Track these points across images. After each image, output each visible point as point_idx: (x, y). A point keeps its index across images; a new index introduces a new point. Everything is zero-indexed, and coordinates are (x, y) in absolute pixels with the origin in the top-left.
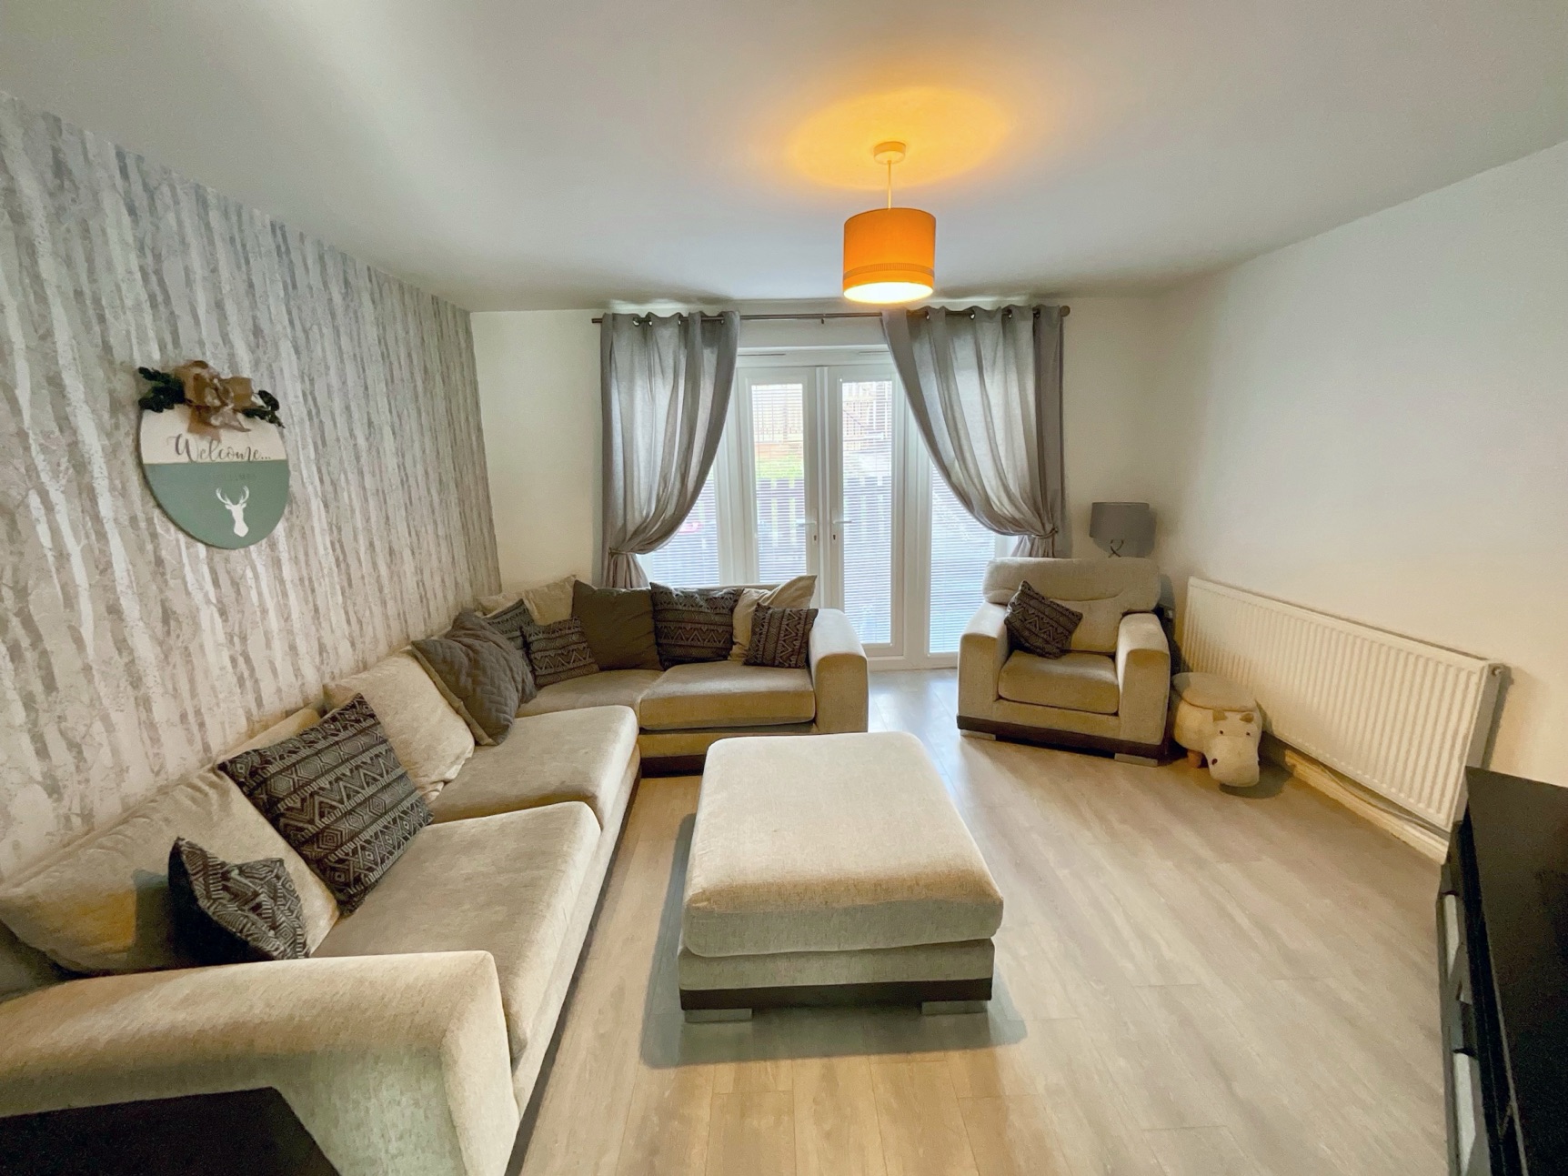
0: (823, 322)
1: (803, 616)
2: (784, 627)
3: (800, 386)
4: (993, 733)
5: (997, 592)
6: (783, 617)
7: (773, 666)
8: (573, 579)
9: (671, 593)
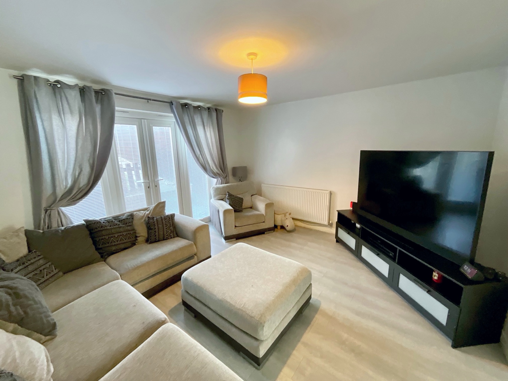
0: (148, 102)
1: (170, 217)
2: (164, 223)
3: (135, 126)
4: (234, 238)
5: (219, 196)
6: (162, 220)
7: (164, 240)
8: (23, 230)
9: (100, 222)
